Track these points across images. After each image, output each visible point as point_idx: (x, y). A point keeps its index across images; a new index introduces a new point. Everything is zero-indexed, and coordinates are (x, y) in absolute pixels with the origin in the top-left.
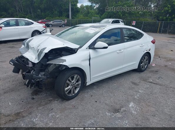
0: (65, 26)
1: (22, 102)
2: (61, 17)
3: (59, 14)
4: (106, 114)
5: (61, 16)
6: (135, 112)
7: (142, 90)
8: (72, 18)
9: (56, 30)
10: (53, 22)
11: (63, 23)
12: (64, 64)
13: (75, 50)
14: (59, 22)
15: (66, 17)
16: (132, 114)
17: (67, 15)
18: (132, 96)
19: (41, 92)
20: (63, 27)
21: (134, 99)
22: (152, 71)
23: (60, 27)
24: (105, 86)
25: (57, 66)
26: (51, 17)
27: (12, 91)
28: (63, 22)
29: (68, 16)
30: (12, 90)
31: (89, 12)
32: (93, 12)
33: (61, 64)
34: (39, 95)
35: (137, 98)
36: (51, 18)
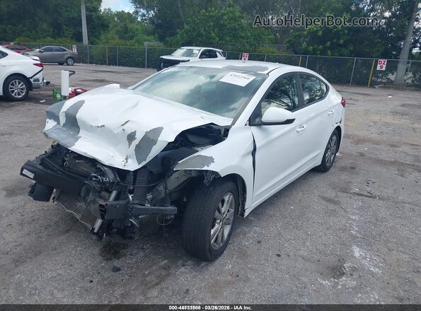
0: (74, 62)
1: (89, 285)
2: (60, 39)
3: (53, 31)
4: (320, 284)
5: (60, 36)
6: (377, 270)
7: (354, 214)
8: (91, 42)
9: (54, 71)
10: (40, 52)
11: (68, 55)
12: (211, 168)
13: (219, 131)
14: (57, 50)
15: (72, 38)
16: (372, 274)
17: (74, 34)
18: (344, 230)
19: (125, 247)
20: (68, 65)
21: (354, 237)
22: (343, 169)
23: (61, 64)
24: (272, 213)
25: (193, 175)
26: (28, 37)
27: (36, 255)
28: (68, 52)
29: (78, 38)
30: (34, 252)
31: (127, 28)
32: (137, 30)
33: (205, 168)
34: (125, 255)
35: (359, 235)
36: (29, 39)
